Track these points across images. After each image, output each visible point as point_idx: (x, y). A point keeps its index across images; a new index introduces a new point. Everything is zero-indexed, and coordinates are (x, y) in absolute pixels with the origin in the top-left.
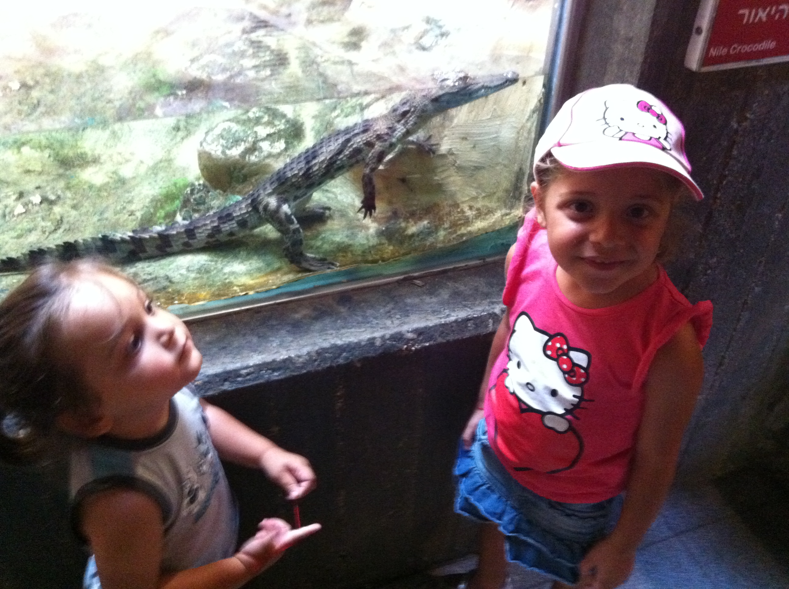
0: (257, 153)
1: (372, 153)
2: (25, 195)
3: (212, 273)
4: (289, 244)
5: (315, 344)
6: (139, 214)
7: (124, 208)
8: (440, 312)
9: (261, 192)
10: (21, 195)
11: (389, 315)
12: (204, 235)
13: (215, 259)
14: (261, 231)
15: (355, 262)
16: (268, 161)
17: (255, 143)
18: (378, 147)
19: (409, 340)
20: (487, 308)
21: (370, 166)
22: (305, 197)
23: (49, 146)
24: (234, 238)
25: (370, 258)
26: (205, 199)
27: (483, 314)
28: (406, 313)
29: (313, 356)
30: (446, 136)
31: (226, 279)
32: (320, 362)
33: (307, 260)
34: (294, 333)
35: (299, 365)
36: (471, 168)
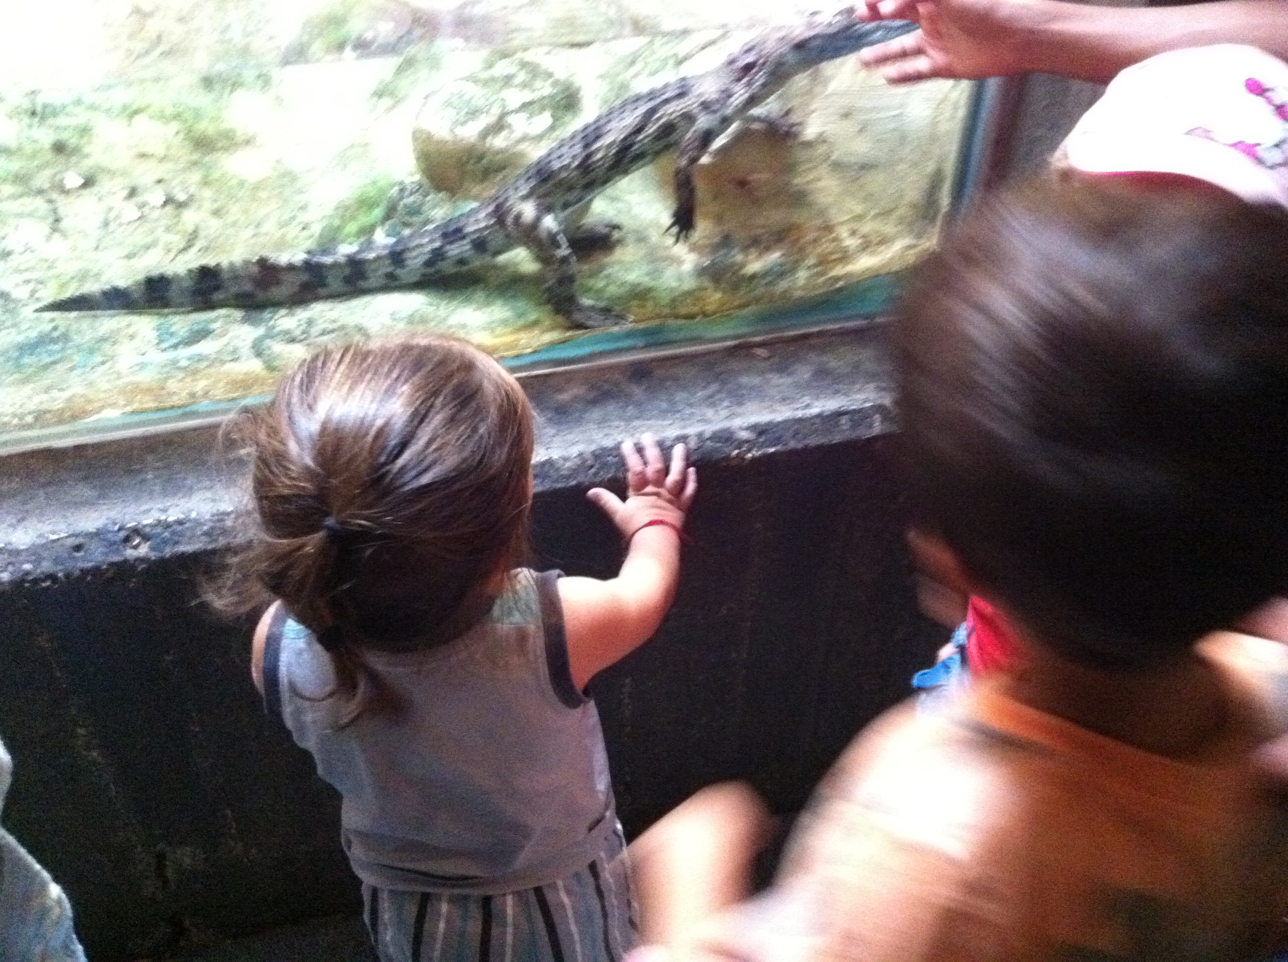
0: (504, 133)
1: (692, 133)
4: (554, 281)
5: (593, 441)
6: (316, 229)
7: (293, 218)
8: (794, 399)
9: (511, 192)
10: (133, 192)
11: (711, 401)
12: (420, 260)
15: (658, 316)
16: (521, 147)
17: (502, 116)
18: (703, 122)
19: (740, 443)
20: (872, 396)
21: (689, 154)
22: (580, 204)
24: (464, 268)
25: (683, 311)
27: (864, 406)
28: (738, 398)
29: (587, 461)
30: (813, 112)
32: (598, 469)
33: (580, 309)
34: (559, 423)
35: (565, 472)
36: (856, 167)
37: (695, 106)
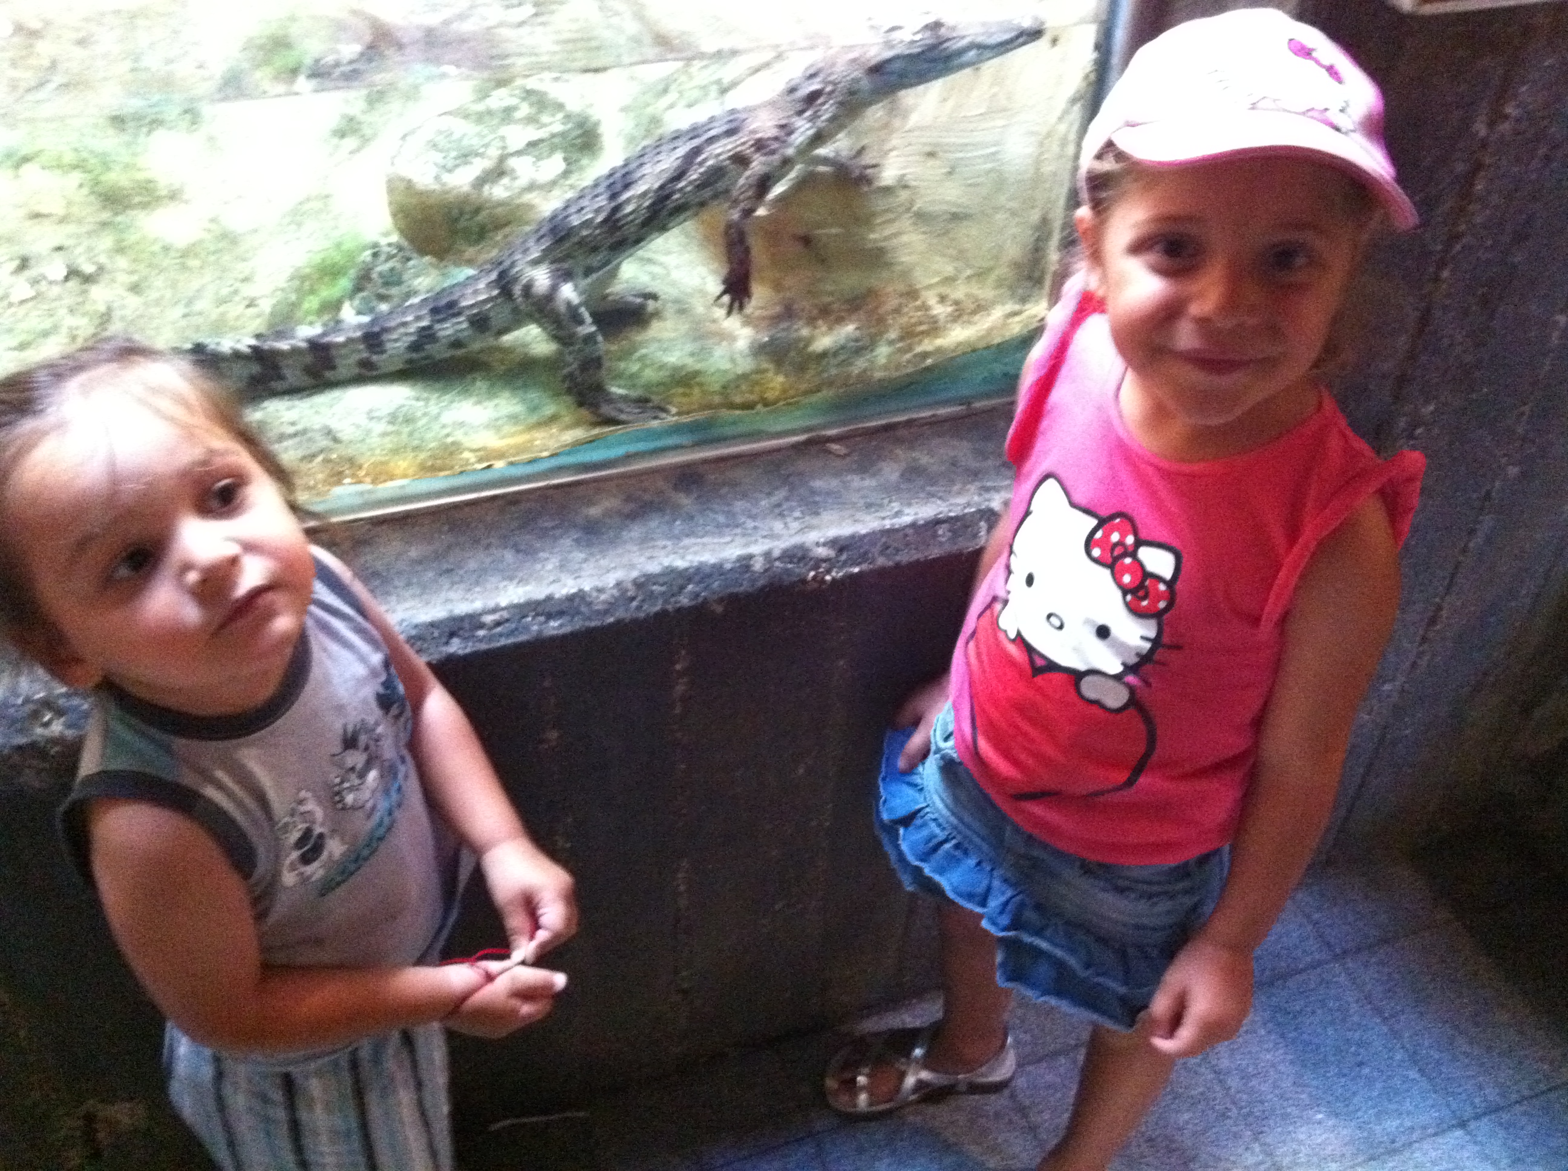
0: (505, 181)
1: (745, 179)
2: (32, 262)
3: (420, 423)
4: (575, 366)
5: (632, 566)
6: (266, 306)
7: (236, 292)
8: (881, 506)
9: (519, 256)
10: (24, 264)
11: (779, 511)
12: (401, 345)
13: (425, 395)
14: (517, 339)
15: (709, 407)
16: (529, 198)
17: (502, 159)
18: (758, 165)
19: (818, 562)
20: (976, 498)
21: (742, 205)
22: (608, 268)
23: (79, 166)
24: (460, 352)
25: (738, 399)
26: (400, 275)
27: (966, 511)
28: (813, 506)
29: (627, 591)
30: (891, 150)
31: (448, 435)
32: (643, 601)
33: (610, 399)
34: (589, 545)
35: (600, 607)
36: (945, 217)
37: (747, 146)
